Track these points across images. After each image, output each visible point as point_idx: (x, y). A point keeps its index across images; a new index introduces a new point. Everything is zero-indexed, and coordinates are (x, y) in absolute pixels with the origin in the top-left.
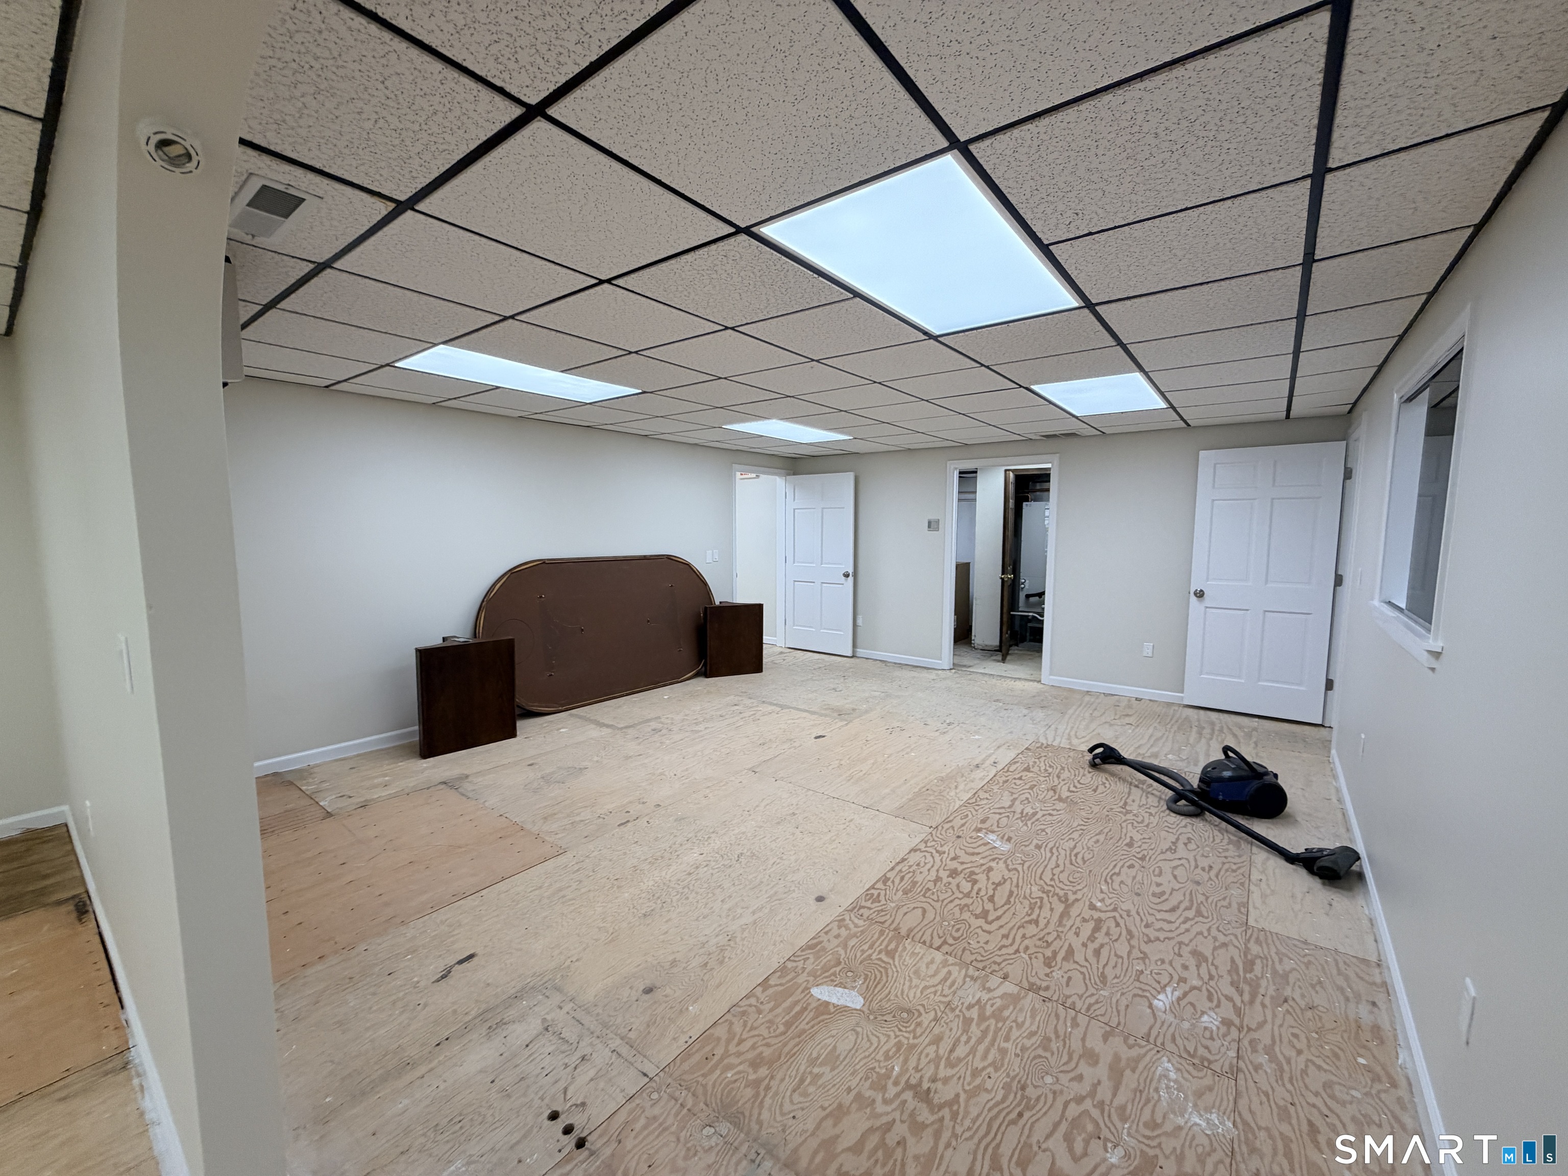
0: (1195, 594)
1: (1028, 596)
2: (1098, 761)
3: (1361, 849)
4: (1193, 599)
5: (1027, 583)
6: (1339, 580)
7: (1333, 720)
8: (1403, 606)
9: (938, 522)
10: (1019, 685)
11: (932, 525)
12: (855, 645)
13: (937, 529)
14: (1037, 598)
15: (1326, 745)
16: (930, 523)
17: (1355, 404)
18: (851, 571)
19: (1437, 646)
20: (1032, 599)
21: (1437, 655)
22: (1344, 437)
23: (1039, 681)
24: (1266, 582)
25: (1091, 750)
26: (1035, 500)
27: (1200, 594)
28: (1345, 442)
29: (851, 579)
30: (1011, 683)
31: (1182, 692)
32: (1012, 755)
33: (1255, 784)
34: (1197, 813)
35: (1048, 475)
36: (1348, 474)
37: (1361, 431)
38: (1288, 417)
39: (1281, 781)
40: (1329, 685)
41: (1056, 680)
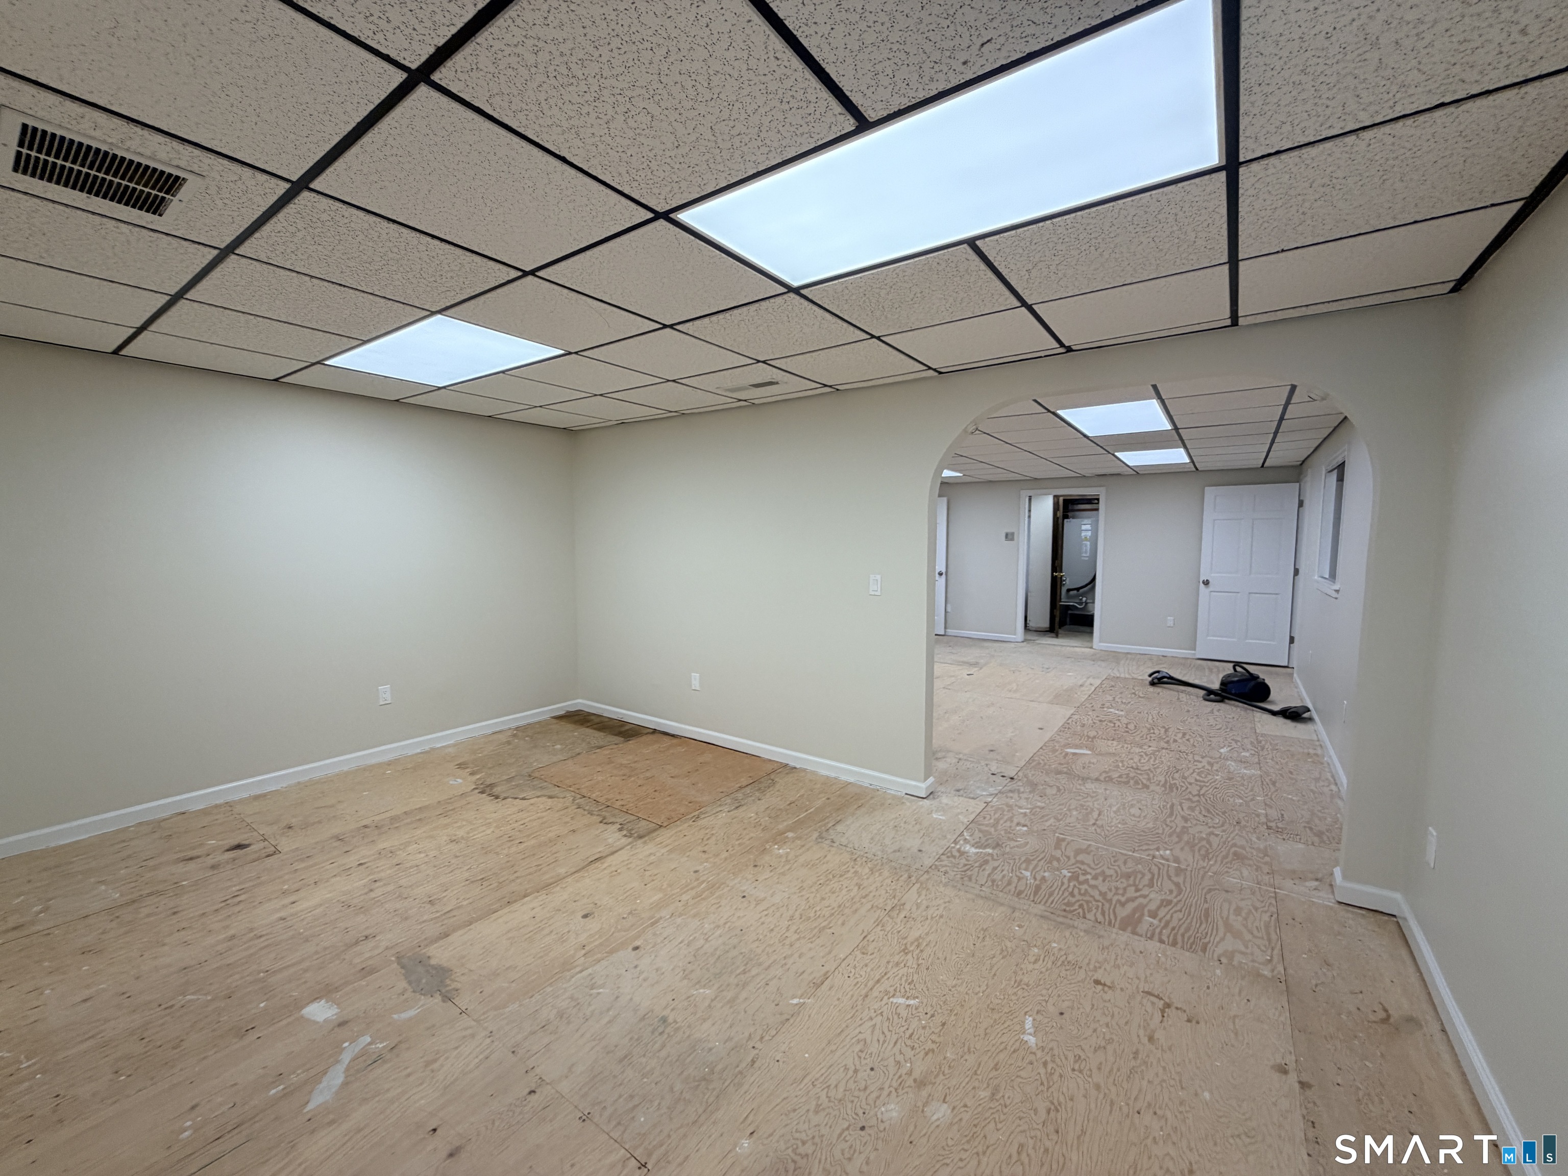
0: (1203, 582)
1: (1069, 590)
2: (1156, 681)
3: (1310, 706)
4: (1202, 585)
5: (1067, 581)
6: (1296, 572)
7: (1294, 664)
8: (1327, 576)
9: (1013, 534)
10: (1078, 650)
11: (1009, 537)
12: (945, 628)
13: (1012, 539)
14: (1075, 592)
15: (1291, 675)
16: (1007, 535)
17: (1304, 461)
18: (944, 571)
19: (1337, 587)
20: (1072, 593)
21: (1337, 591)
22: (1298, 480)
23: (1091, 648)
24: (1250, 573)
25: (1150, 676)
26: (1073, 518)
27: (1206, 583)
28: (1298, 484)
29: (944, 576)
30: (1072, 649)
31: (1195, 650)
32: (1097, 682)
33: (1253, 683)
34: (1222, 700)
35: (1098, 499)
36: (1301, 504)
37: (1308, 479)
38: (1263, 466)
39: (1267, 681)
40: (1292, 640)
41: (1104, 646)
